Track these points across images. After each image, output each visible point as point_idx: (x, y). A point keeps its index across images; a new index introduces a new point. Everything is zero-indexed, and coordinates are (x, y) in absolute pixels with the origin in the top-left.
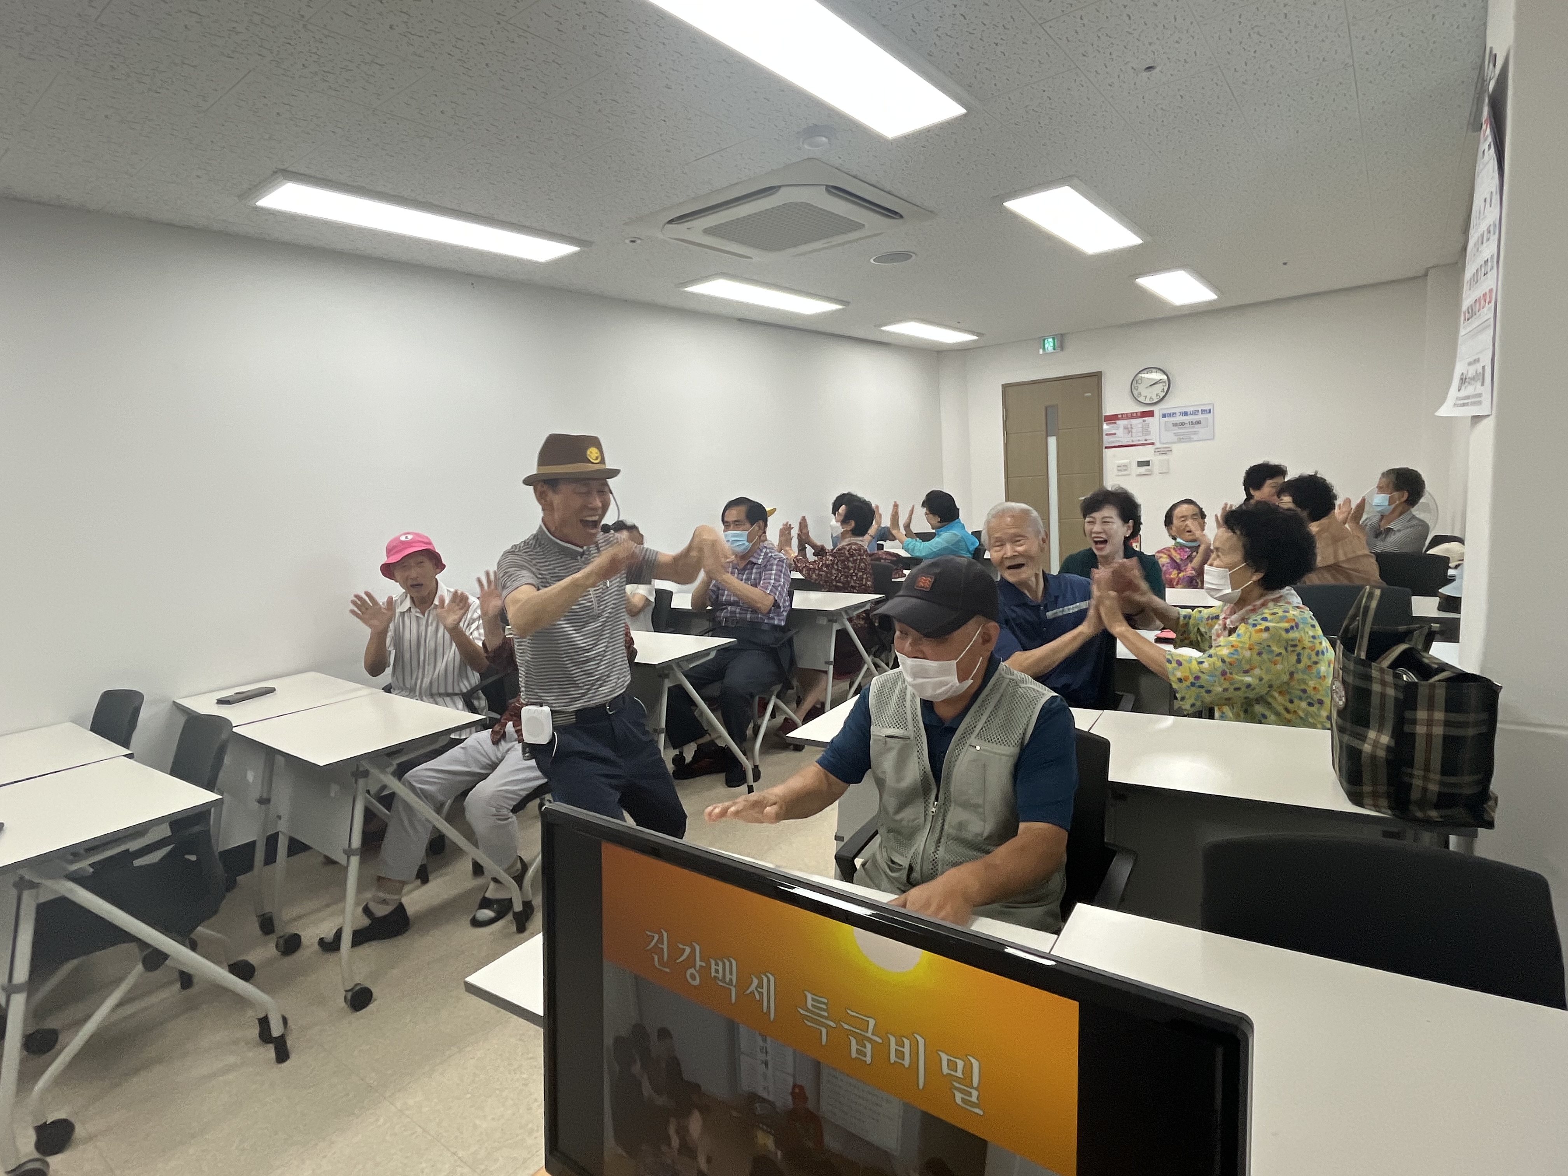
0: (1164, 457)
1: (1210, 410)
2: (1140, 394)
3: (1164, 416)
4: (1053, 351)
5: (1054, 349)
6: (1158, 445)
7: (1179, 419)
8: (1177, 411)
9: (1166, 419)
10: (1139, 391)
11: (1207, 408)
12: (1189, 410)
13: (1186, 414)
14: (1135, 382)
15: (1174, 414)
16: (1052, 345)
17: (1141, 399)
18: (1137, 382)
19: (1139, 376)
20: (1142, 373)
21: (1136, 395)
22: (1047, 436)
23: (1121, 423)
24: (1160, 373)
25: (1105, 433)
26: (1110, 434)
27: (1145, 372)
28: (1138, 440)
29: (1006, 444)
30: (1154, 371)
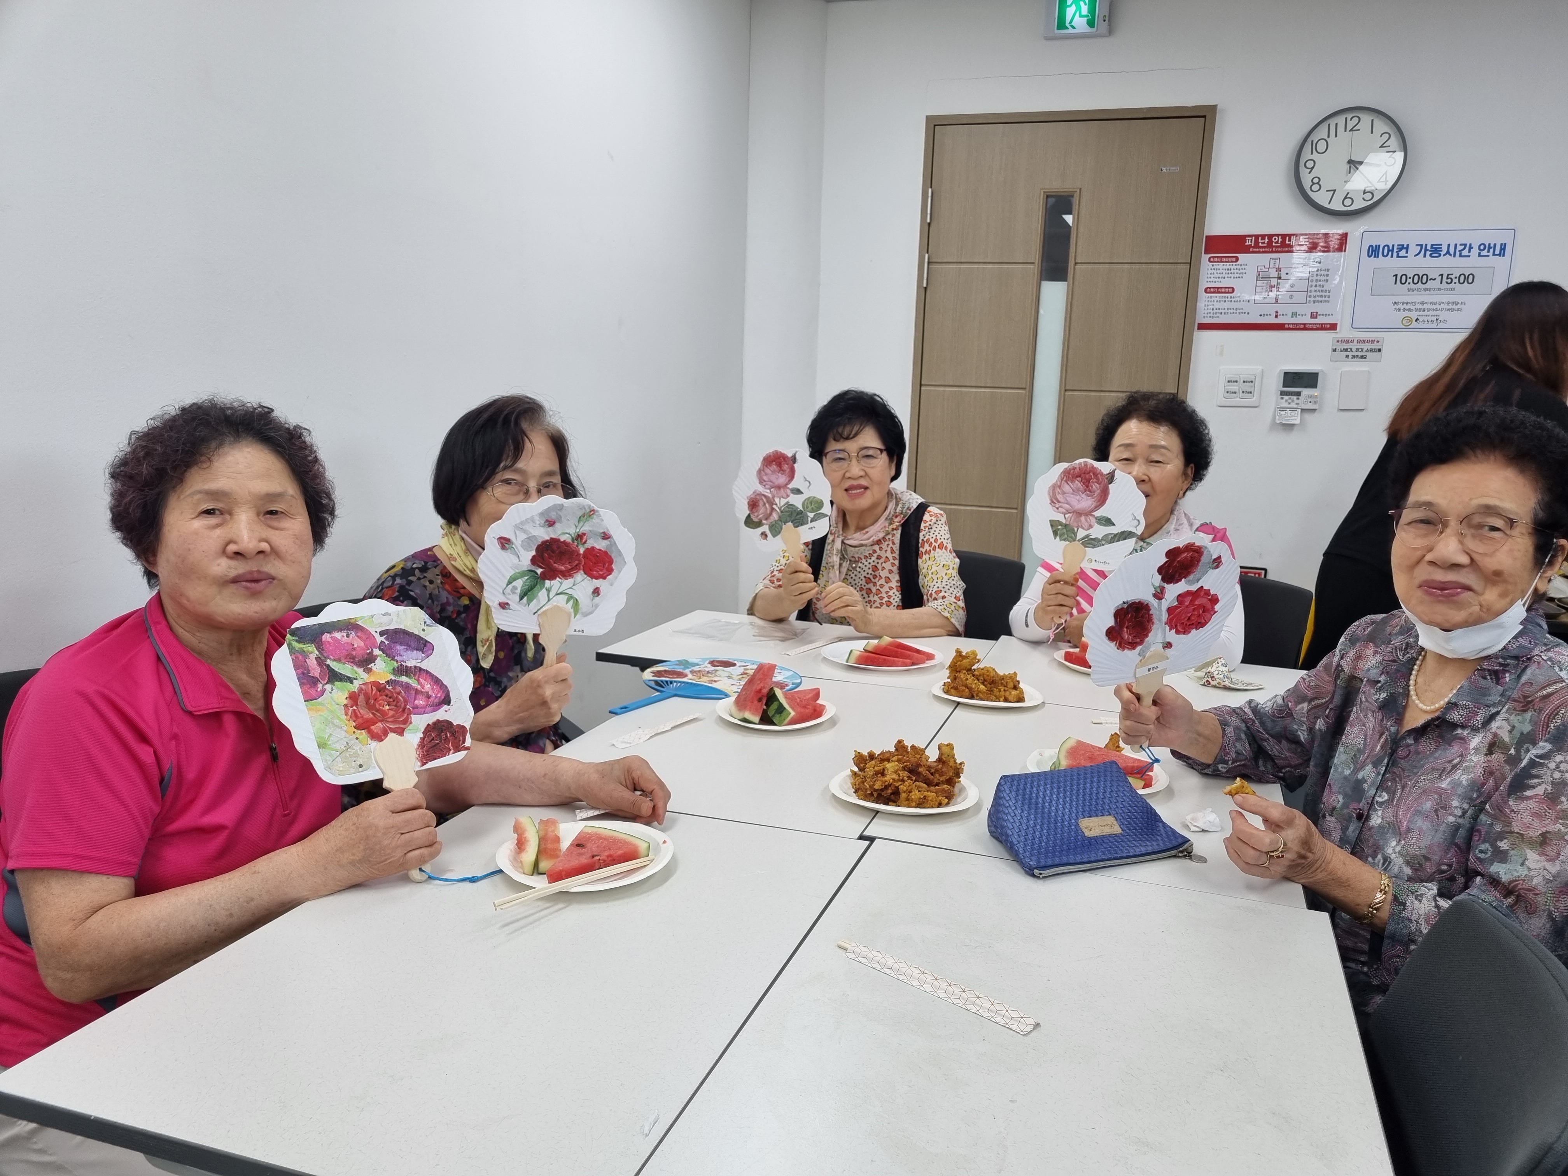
0: (1360, 366)
1: (1503, 248)
2: (1317, 182)
3: (1374, 251)
4: (1087, 29)
5: (1091, 23)
6: (1344, 332)
7: (1414, 263)
8: (1412, 240)
9: (1381, 261)
10: (1314, 173)
11: (1496, 239)
12: (1444, 240)
13: (1435, 251)
14: (1308, 146)
15: (1401, 247)
16: (1085, 10)
17: (1321, 198)
18: (1314, 148)
19: (1322, 132)
20: (1332, 122)
21: (1307, 184)
22: (1041, 280)
23: (1250, 261)
24: (1381, 126)
25: (1204, 284)
26: (1217, 290)
27: (1340, 120)
28: (1294, 314)
29: (924, 292)
30: (1366, 118)
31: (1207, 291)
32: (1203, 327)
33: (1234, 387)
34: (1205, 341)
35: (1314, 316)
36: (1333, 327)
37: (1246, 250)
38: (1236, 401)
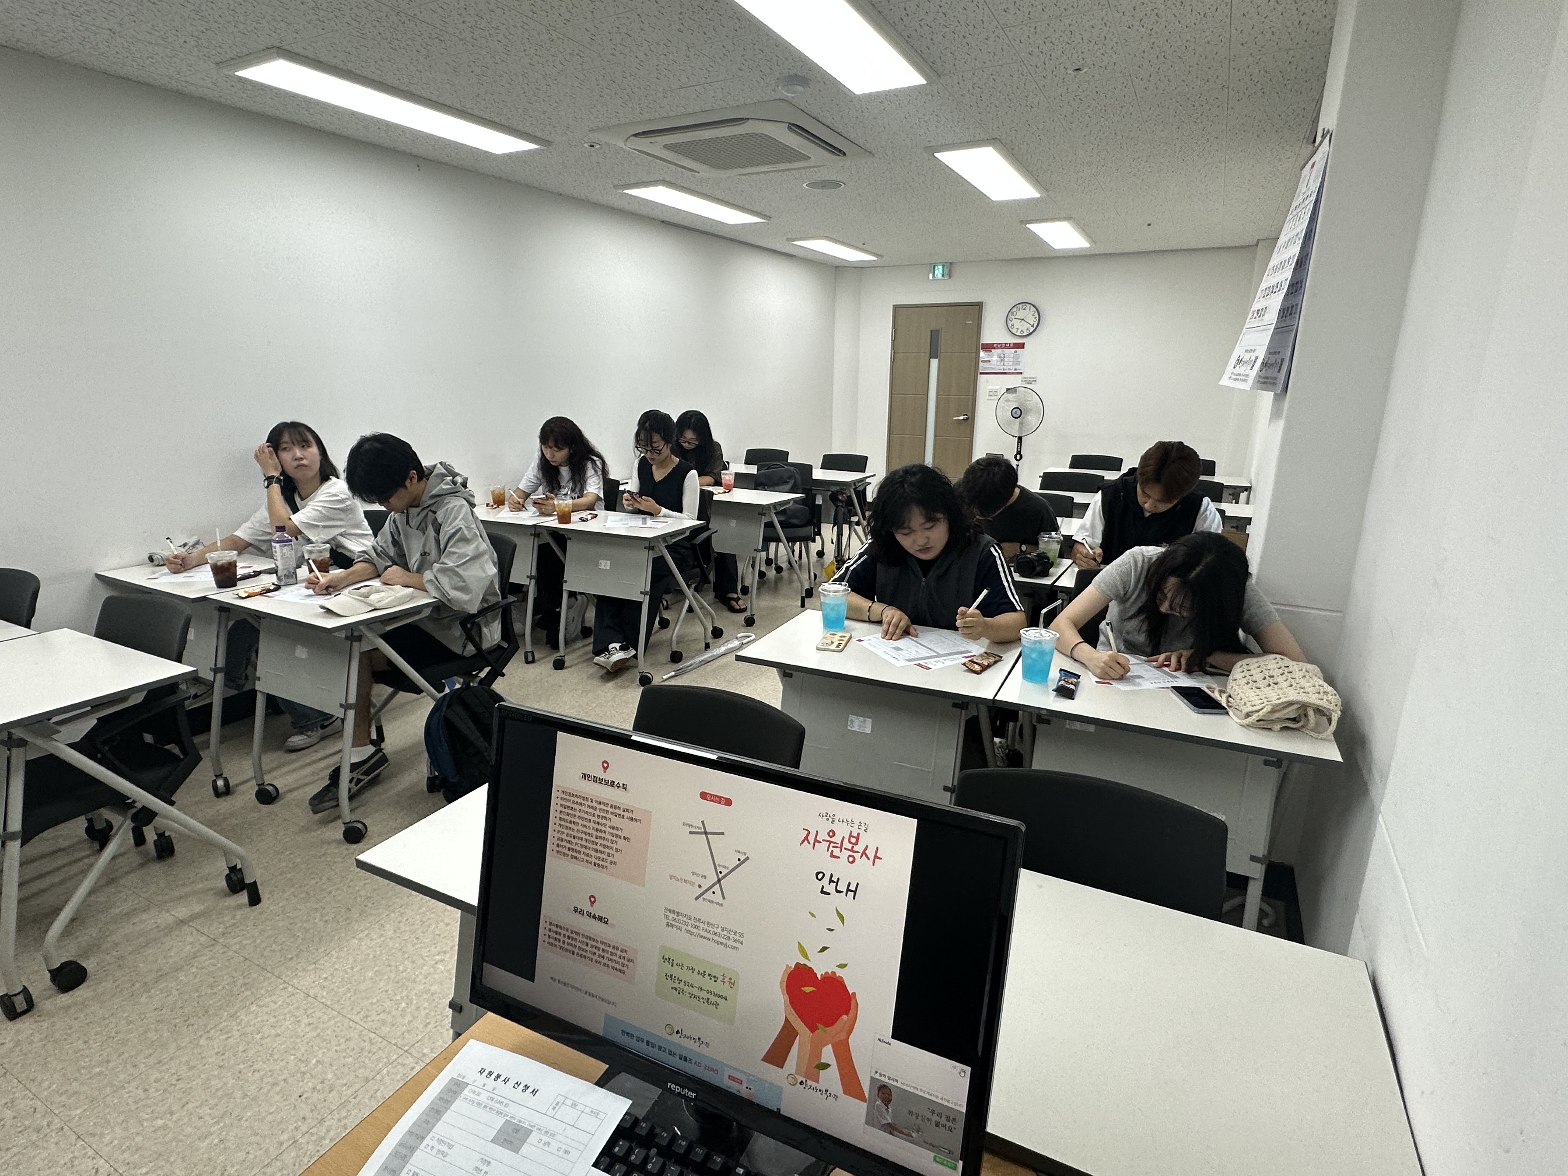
2: (1013, 325)
4: (941, 278)
5: (943, 276)
6: (1025, 375)
10: (1012, 323)
14: (1010, 314)
16: (941, 272)
17: (1014, 331)
18: (1012, 315)
19: (1015, 309)
20: (1018, 306)
21: (1010, 326)
22: (930, 358)
23: (996, 352)
24: (1033, 309)
25: (981, 360)
26: (985, 361)
27: (1020, 306)
28: (1009, 369)
29: (893, 363)
30: (1028, 306)
31: (982, 361)
32: (981, 373)
33: (991, 394)
34: (982, 379)
35: (1015, 370)
36: (1021, 373)
37: (994, 348)
38: (991, 398)
